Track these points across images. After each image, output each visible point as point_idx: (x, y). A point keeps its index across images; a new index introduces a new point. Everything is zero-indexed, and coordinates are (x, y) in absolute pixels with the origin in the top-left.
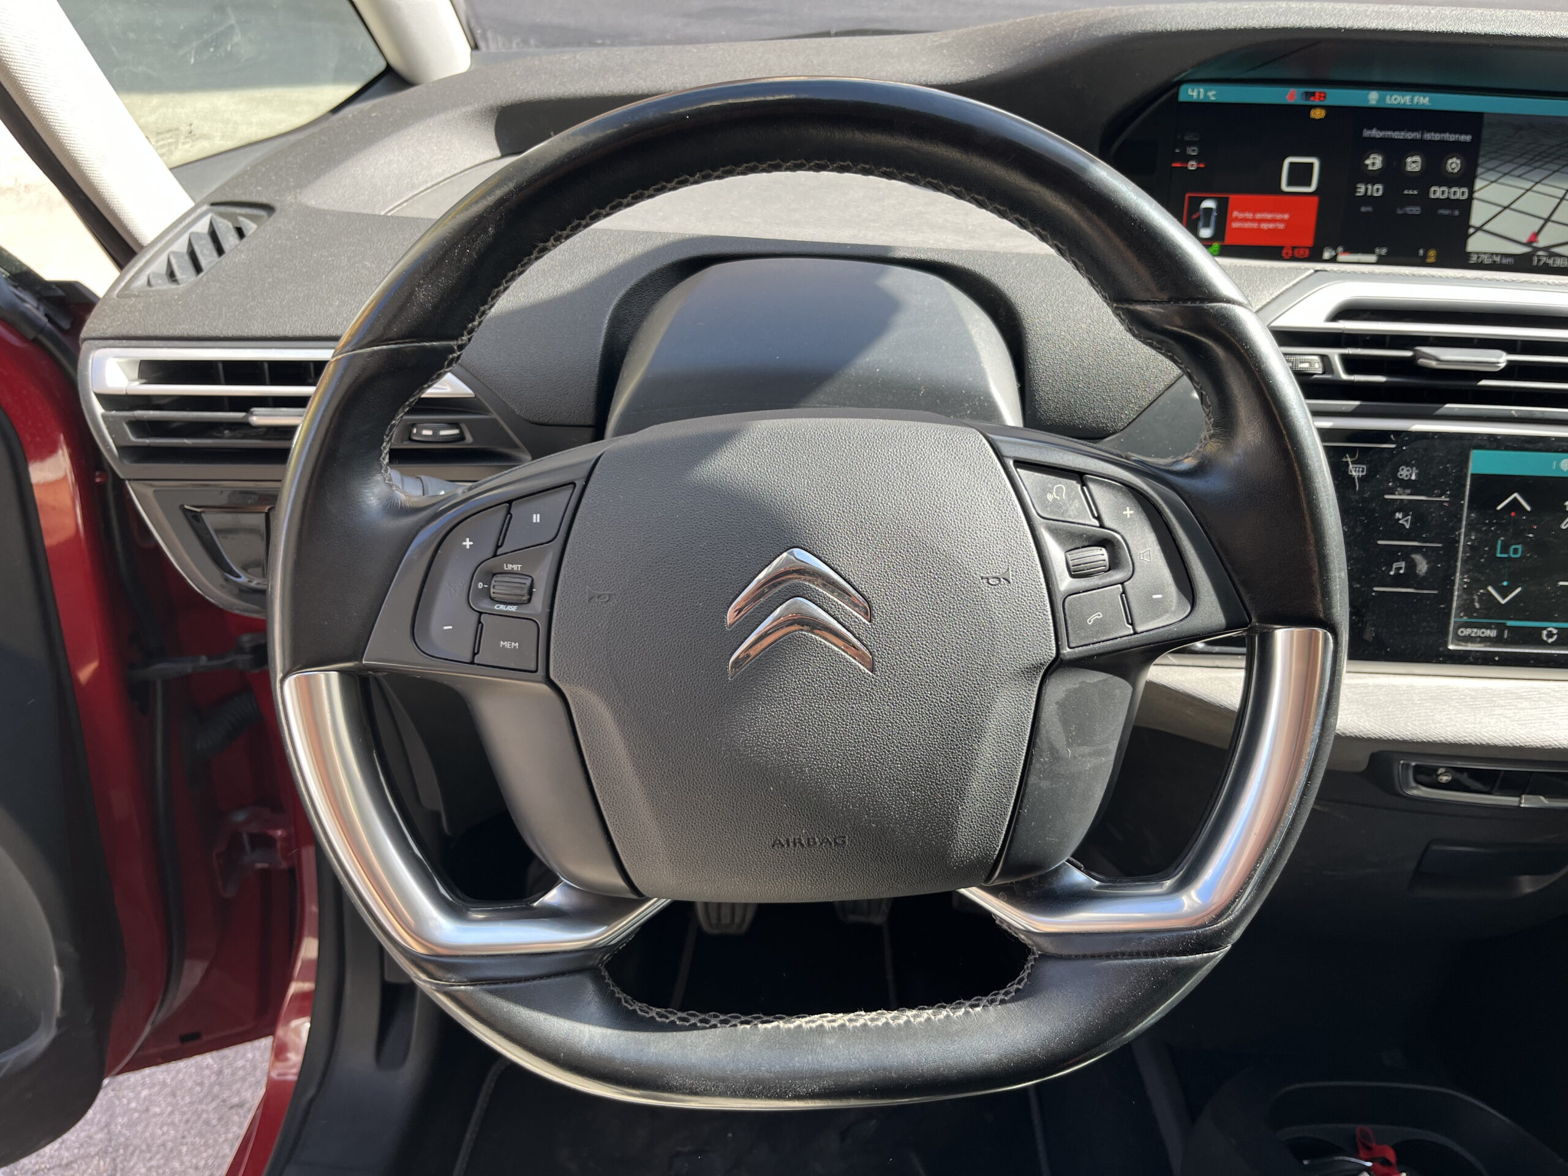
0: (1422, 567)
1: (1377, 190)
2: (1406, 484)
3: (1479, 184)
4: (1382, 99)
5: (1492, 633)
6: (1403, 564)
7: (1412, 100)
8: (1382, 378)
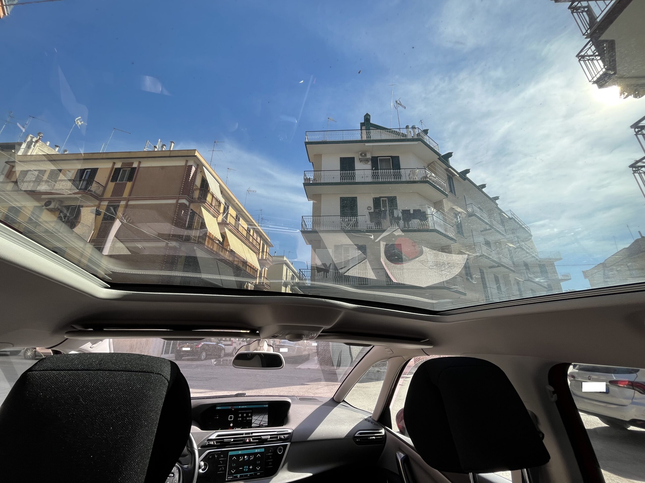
1: (240, 419)
2: (222, 458)
3: (253, 417)
4: (241, 407)
5: (232, 477)
6: (221, 469)
7: (244, 407)
8: (220, 444)
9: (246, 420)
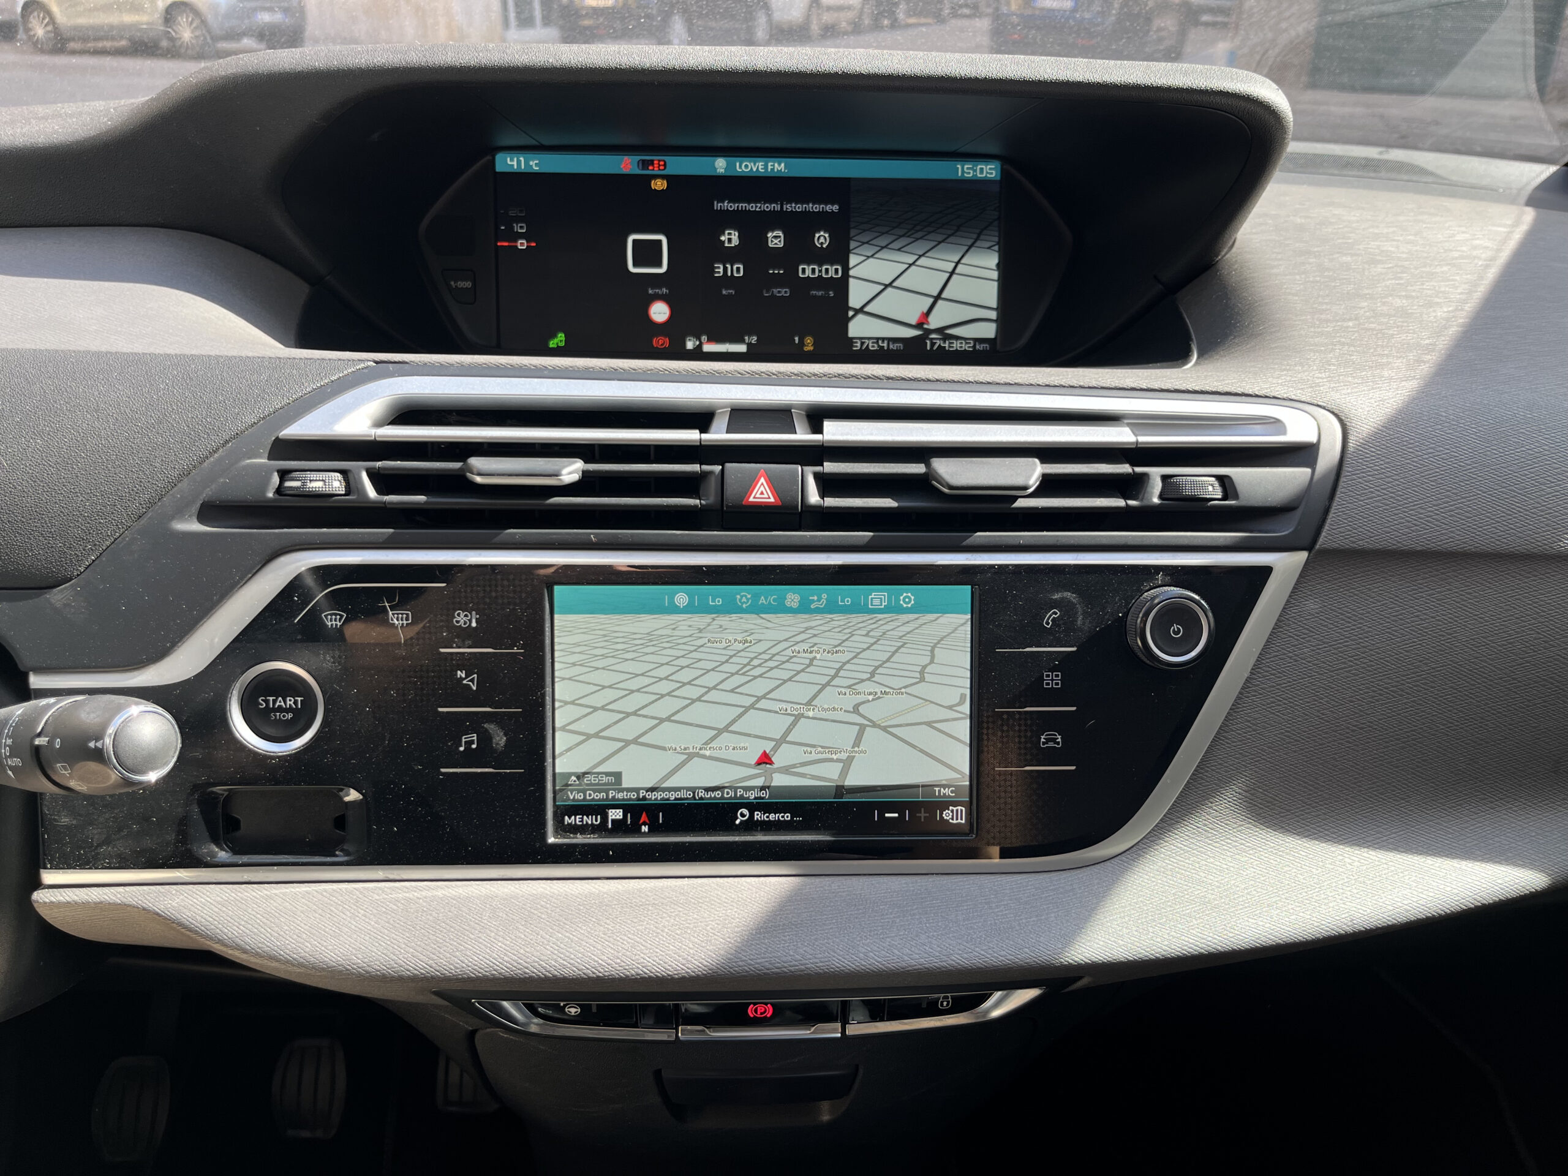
0: (500, 740)
1: (737, 270)
2: (466, 635)
3: (853, 260)
4: (730, 166)
6: (474, 737)
7: (766, 167)
8: (422, 498)
9: (790, 278)
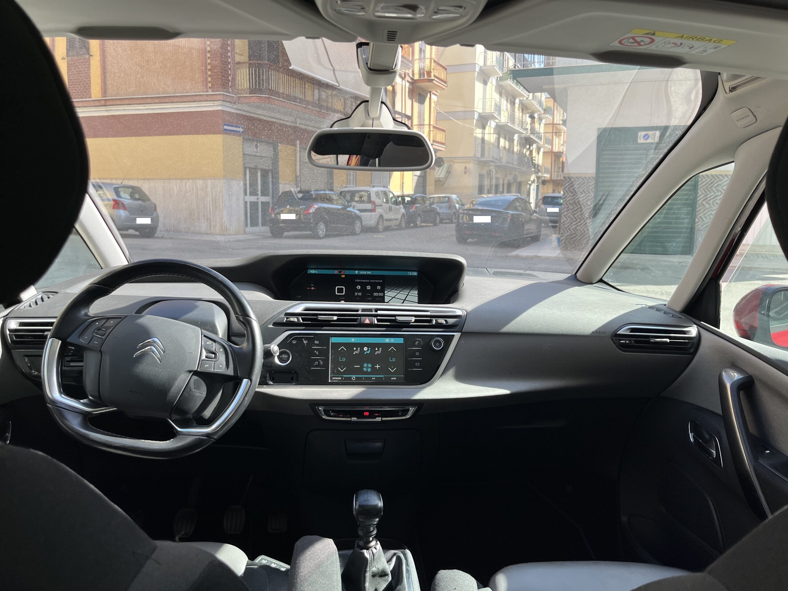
0: (322, 363)
1: (360, 294)
2: (316, 345)
3: (386, 292)
4: (359, 272)
5: (341, 378)
6: (317, 362)
7: (366, 273)
8: (310, 322)
9: (372, 296)
